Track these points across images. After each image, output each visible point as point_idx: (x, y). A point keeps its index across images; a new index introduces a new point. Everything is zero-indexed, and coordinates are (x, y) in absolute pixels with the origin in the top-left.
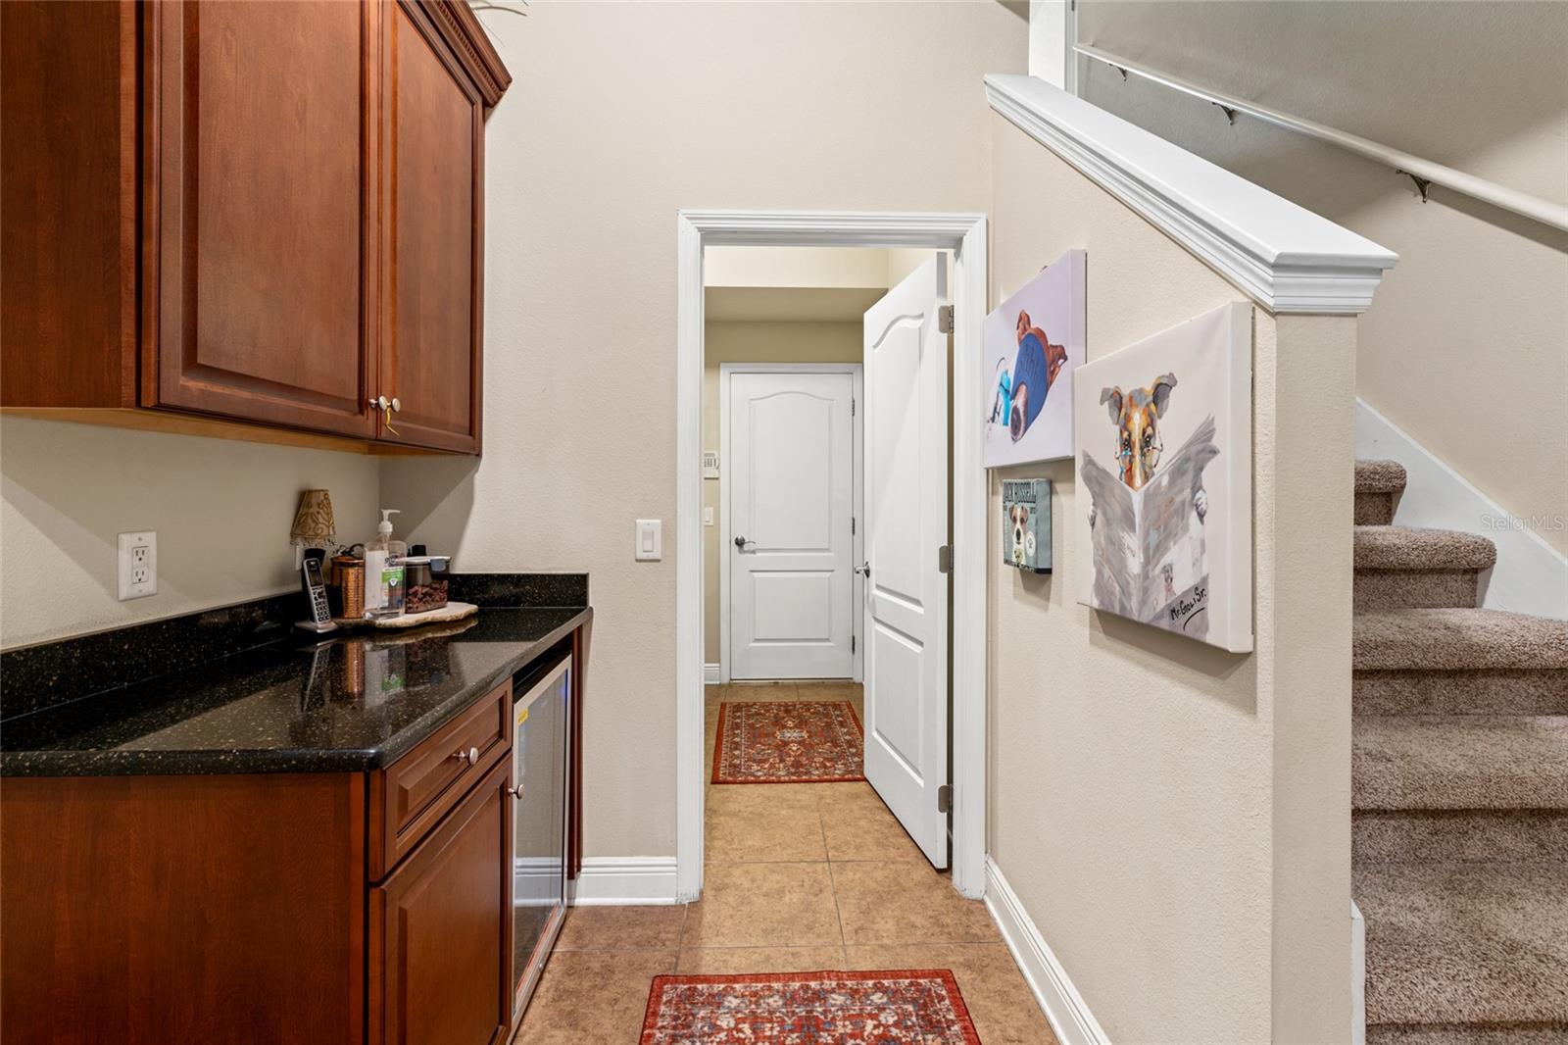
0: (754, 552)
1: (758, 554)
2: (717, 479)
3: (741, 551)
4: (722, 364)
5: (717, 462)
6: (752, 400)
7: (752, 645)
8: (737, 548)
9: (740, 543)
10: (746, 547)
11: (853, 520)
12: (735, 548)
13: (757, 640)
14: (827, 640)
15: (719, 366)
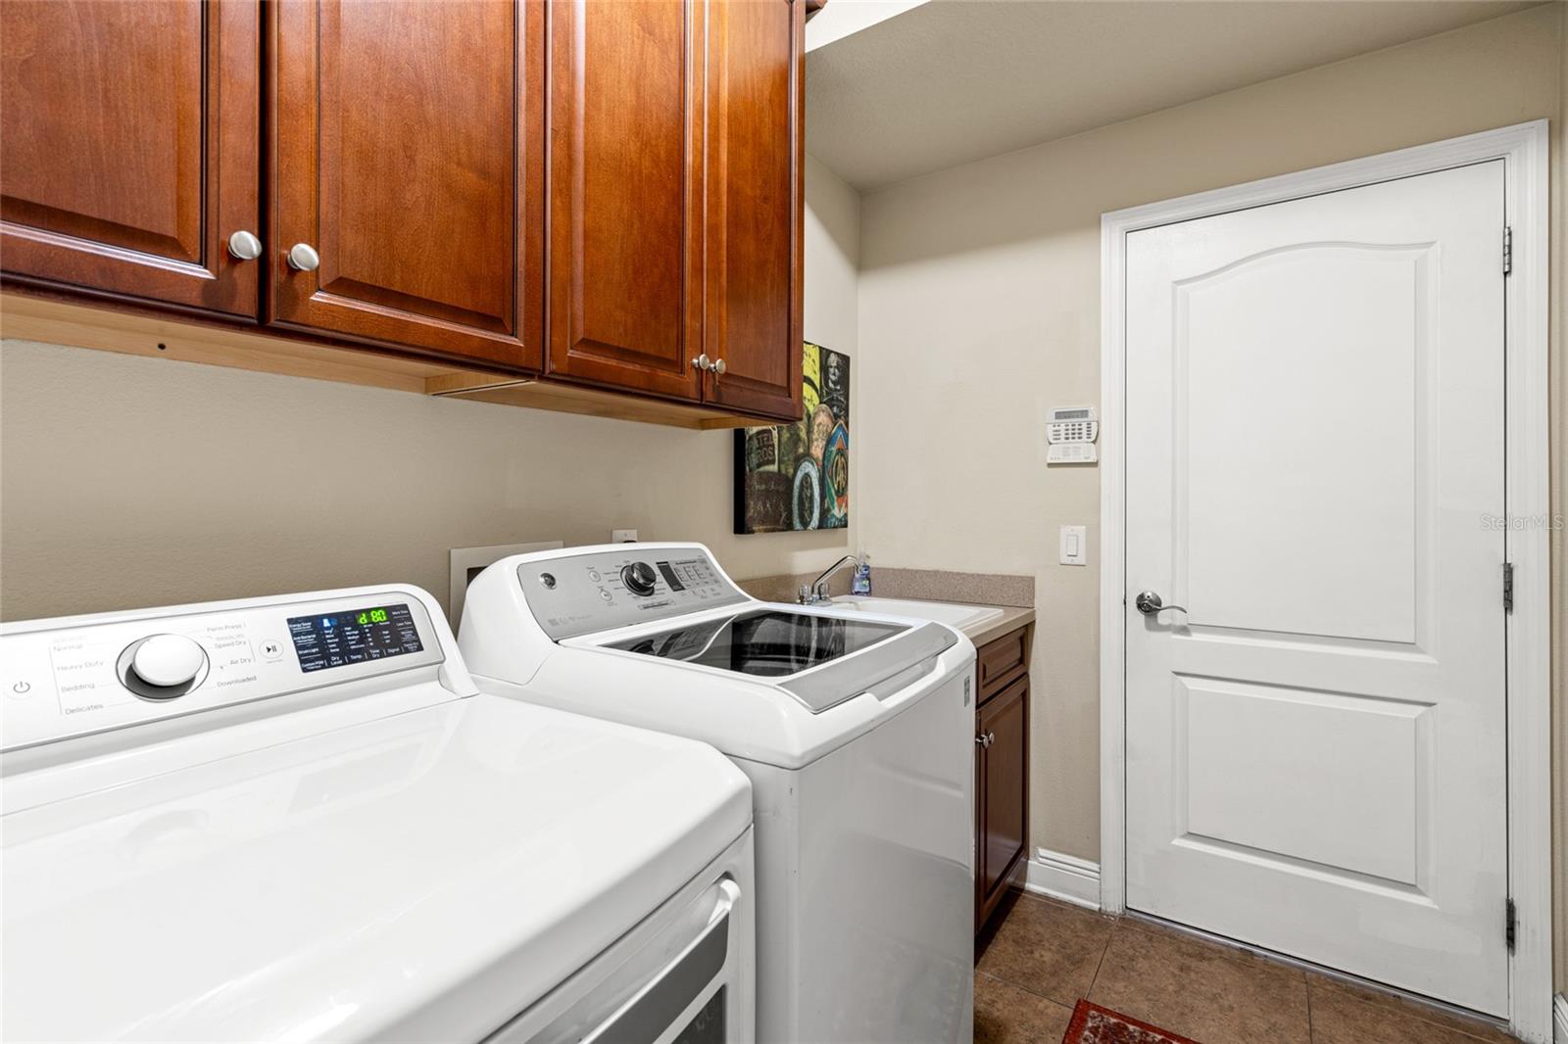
0: (1184, 630)
1: (1196, 637)
2: (1095, 464)
3: (1152, 624)
4: (1103, 216)
5: (1094, 426)
6: (1179, 283)
7: (1178, 842)
8: (1141, 617)
9: (1149, 607)
10: (1163, 618)
11: (1508, 570)
12: (1138, 618)
13: (1191, 835)
14: (1411, 887)
15: (1098, 223)
